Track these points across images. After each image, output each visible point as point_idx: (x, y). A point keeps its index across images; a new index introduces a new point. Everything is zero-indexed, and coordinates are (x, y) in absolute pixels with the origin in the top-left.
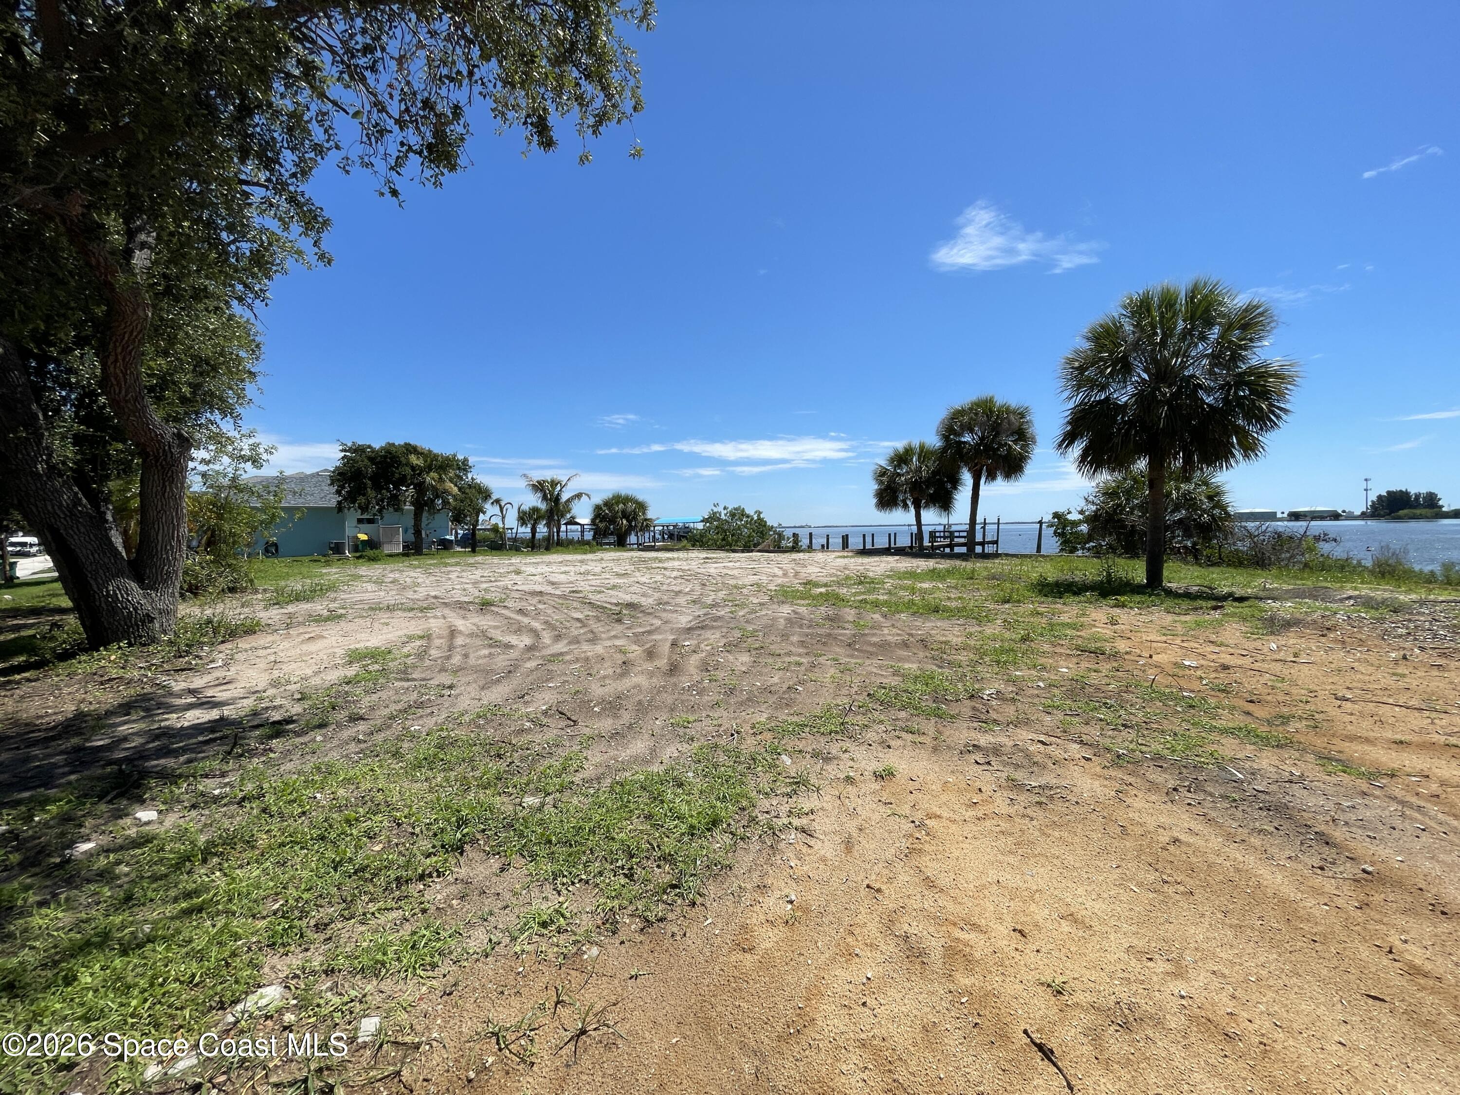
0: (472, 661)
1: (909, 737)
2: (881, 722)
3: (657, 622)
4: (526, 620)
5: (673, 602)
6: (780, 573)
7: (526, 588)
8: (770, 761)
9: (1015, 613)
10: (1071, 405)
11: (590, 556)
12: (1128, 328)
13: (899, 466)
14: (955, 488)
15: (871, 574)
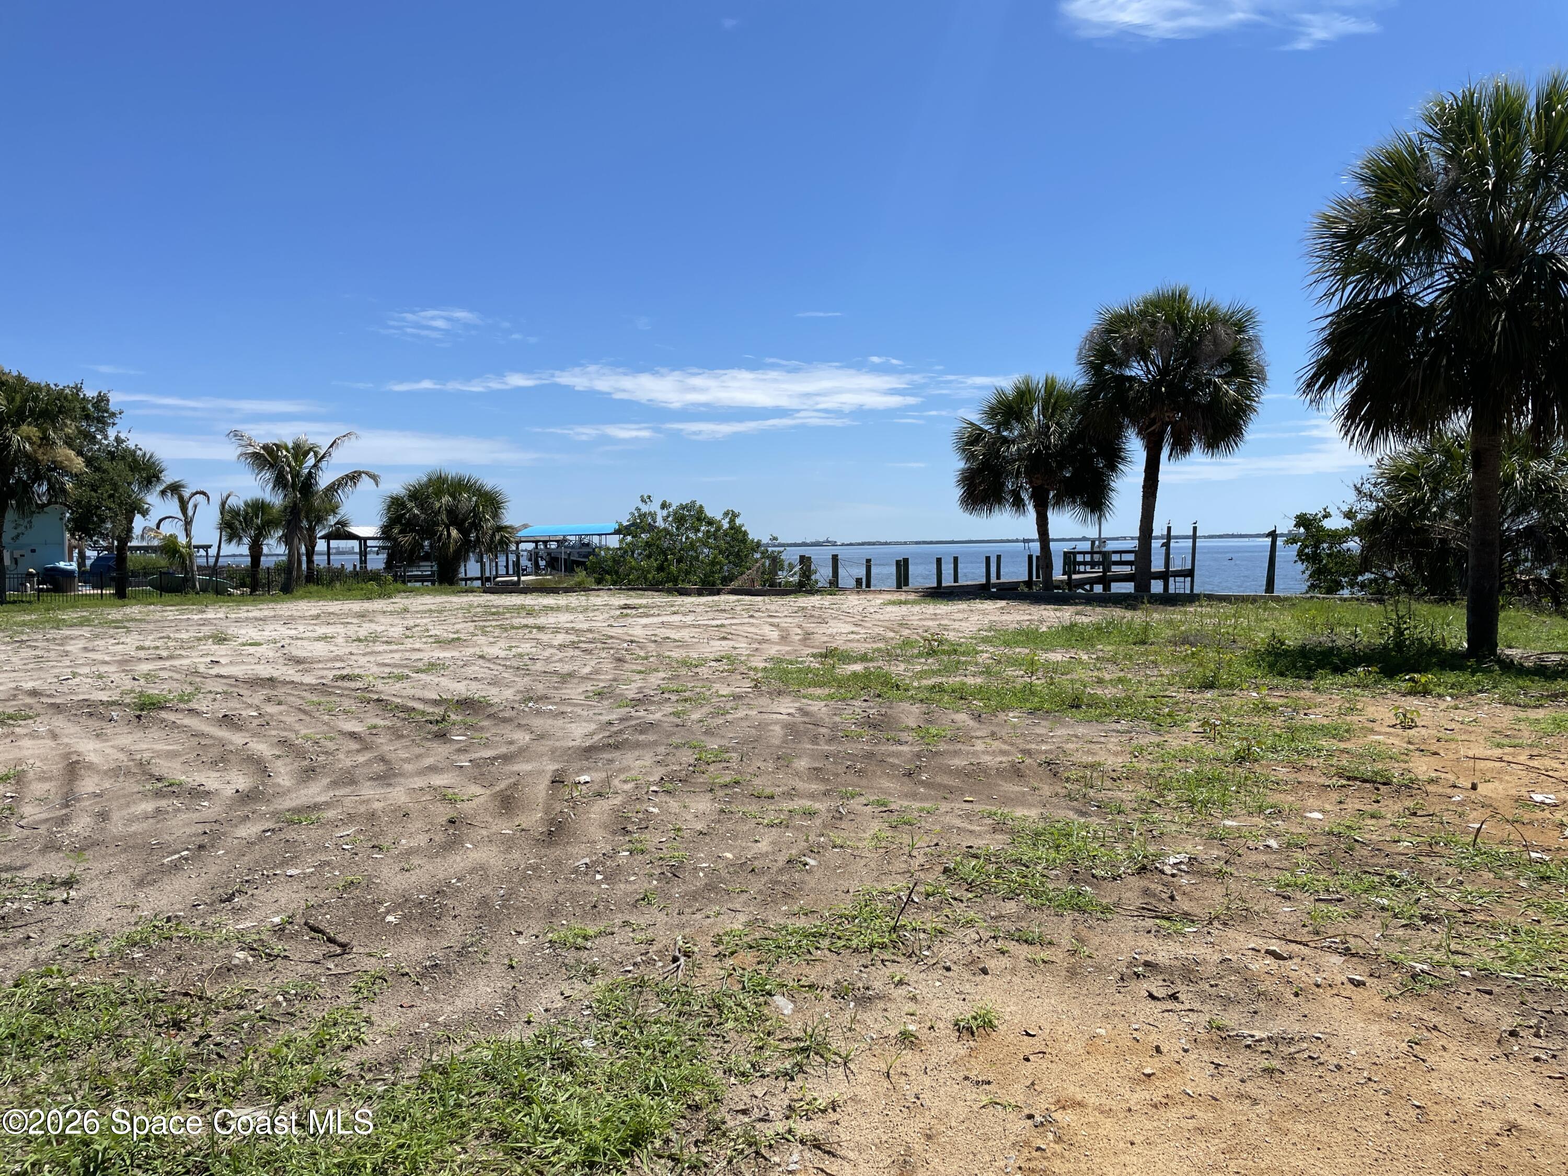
0: (116, 826)
1: (1024, 951)
2: (970, 923)
3: (522, 738)
4: (237, 739)
5: (557, 695)
6: (775, 635)
7: (238, 671)
8: (751, 1007)
9: (1223, 709)
10: (1334, 307)
11: (378, 605)
12: (1436, 161)
13: (1006, 424)
14: (1113, 468)
15: (951, 636)
